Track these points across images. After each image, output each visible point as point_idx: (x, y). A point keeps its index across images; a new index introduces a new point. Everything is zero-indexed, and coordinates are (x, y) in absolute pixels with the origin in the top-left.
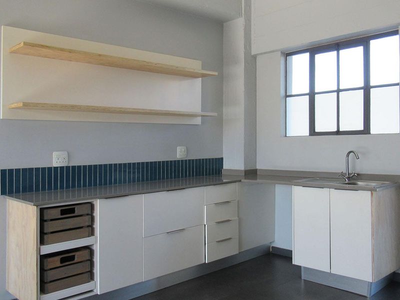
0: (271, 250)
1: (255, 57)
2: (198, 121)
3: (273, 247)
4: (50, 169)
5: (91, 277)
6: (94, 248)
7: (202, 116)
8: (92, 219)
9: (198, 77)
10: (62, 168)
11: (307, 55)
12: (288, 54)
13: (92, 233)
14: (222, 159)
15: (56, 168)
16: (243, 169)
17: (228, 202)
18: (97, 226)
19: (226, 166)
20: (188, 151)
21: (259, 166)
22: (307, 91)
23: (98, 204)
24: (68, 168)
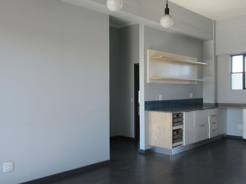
0: (225, 136)
1: (217, 56)
2: (196, 83)
3: (226, 135)
4: (159, 101)
5: (182, 140)
6: (183, 129)
7: (198, 81)
8: (183, 119)
9: (196, 65)
10: (161, 101)
11: (242, 56)
12: (232, 56)
13: (182, 124)
14: (203, 99)
15: (160, 101)
16: (214, 103)
17: (215, 115)
18: (184, 121)
19: (204, 101)
20: (193, 95)
21: (219, 102)
22: (242, 71)
23: (185, 114)
24: (163, 101)
